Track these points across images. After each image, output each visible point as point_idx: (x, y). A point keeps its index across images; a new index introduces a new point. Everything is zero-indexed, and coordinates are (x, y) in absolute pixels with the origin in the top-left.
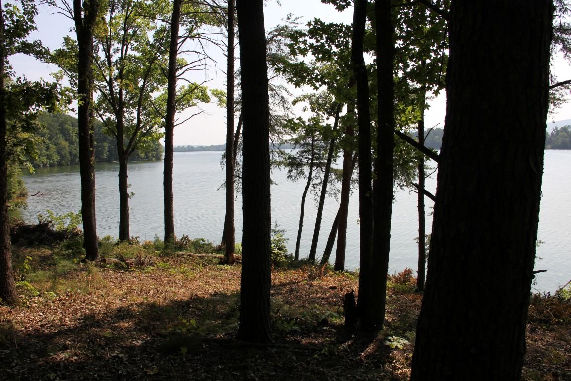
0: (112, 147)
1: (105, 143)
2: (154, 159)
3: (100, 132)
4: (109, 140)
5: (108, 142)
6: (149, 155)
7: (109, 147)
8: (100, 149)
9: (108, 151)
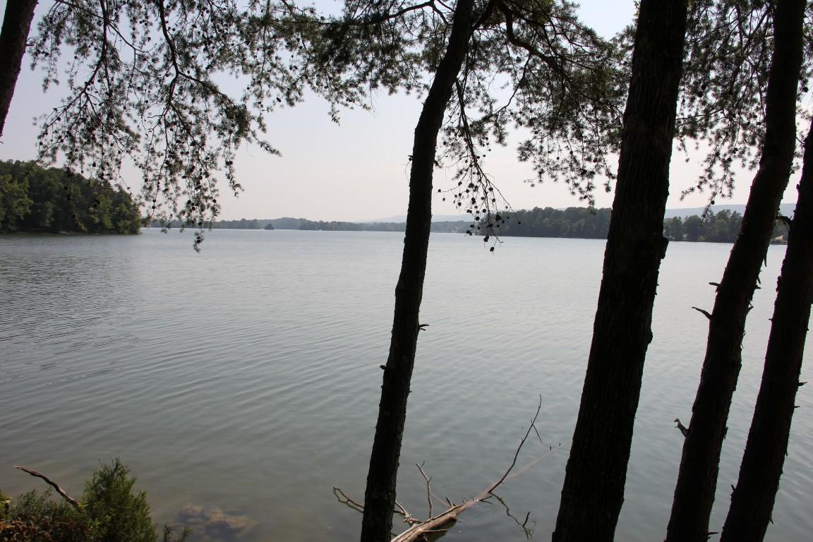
0: (60, 209)
1: (48, 202)
2: (126, 231)
3: (40, 186)
4: (55, 198)
5: (54, 201)
6: (120, 225)
7: (54, 209)
8: (40, 211)
9: (53, 216)
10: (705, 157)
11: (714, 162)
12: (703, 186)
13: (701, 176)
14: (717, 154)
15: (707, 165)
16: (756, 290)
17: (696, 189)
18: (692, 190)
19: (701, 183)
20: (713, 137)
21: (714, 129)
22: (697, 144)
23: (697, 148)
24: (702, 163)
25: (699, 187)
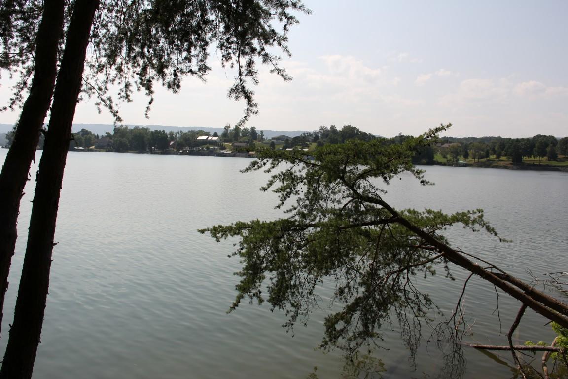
10: (15, 84)
11: (22, 89)
12: (14, 106)
13: (12, 98)
14: (25, 84)
15: (16, 90)
16: (27, 181)
17: (9, 108)
18: (5, 108)
19: (12, 104)
20: (25, 71)
21: (25, 65)
22: (11, 74)
23: (11, 78)
24: (12, 88)
25: (11, 107)
